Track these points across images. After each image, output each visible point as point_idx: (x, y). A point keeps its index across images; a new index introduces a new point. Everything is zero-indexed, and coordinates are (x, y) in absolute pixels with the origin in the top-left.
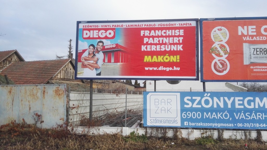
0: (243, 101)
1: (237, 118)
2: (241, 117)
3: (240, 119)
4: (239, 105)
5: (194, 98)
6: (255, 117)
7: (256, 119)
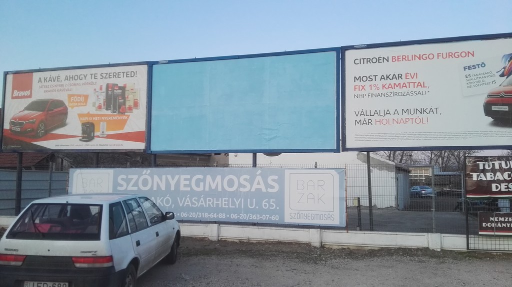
0: (190, 180)
1: (181, 205)
2: (186, 203)
3: (185, 206)
4: (185, 186)
5: (130, 177)
6: (204, 204)
7: (205, 206)
